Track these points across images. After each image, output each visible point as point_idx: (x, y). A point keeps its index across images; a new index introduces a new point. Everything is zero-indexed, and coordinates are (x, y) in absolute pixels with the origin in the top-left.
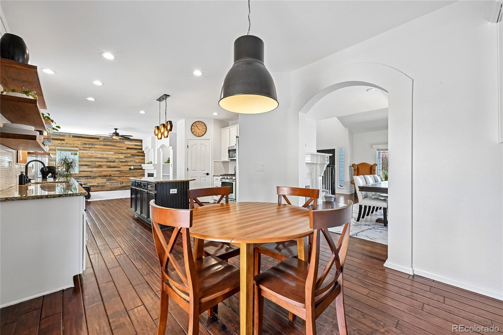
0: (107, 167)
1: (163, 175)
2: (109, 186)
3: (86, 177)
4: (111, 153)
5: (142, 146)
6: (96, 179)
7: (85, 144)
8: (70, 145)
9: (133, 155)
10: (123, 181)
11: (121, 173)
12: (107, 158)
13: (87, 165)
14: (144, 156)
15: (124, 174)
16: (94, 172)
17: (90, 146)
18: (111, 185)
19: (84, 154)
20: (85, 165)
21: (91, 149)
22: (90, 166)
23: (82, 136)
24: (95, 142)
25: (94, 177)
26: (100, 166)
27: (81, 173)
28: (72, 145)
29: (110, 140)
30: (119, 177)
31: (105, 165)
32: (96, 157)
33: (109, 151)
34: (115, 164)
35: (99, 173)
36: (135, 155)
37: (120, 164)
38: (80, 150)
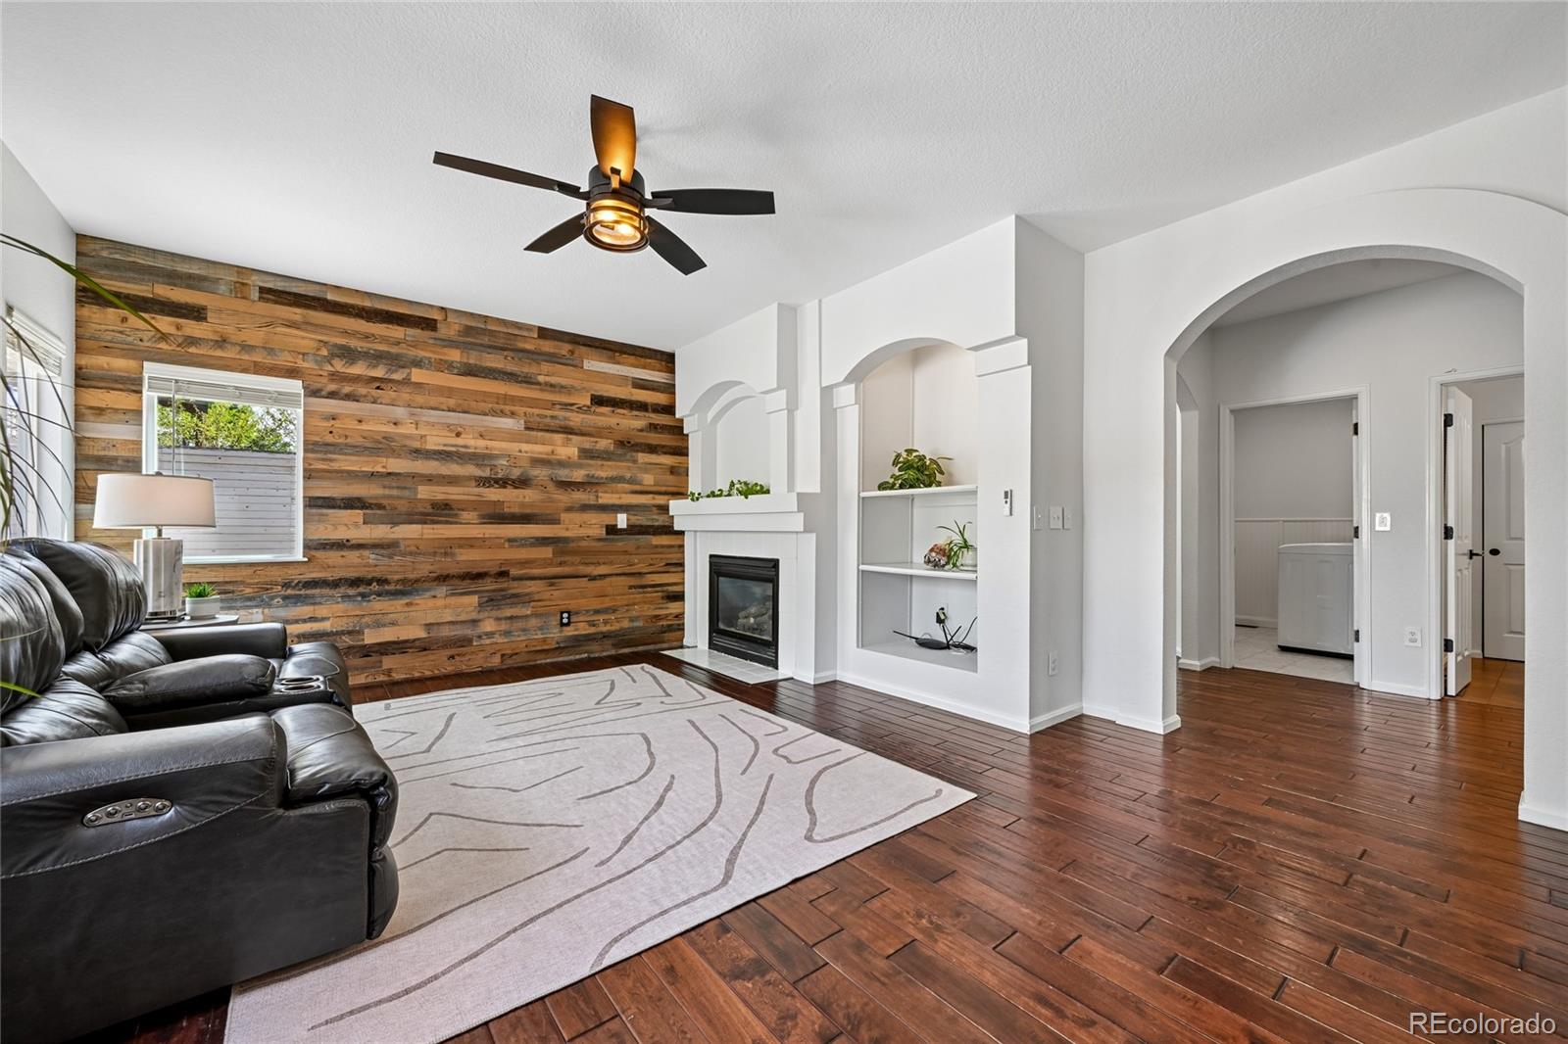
0: (482, 517)
1: (863, 575)
2: (498, 639)
3: (355, 582)
4: (507, 423)
5: (670, 389)
6: (417, 599)
7: (349, 355)
8: (245, 357)
9: (627, 445)
10: (572, 605)
11: (563, 553)
12: (484, 457)
13: (359, 499)
14: (682, 452)
15: (577, 559)
16: (402, 548)
17: (379, 373)
18: (507, 633)
19: (337, 424)
20: (350, 503)
21: (389, 394)
22: (381, 507)
23: (330, 297)
24: (414, 345)
25: (403, 581)
26: (442, 511)
27: (319, 554)
28: (258, 357)
29: (500, 342)
30: (552, 580)
31: (474, 505)
32: (417, 451)
33: (494, 413)
34: (528, 496)
35: (435, 554)
36: (637, 445)
37: (553, 501)
38: (312, 392)
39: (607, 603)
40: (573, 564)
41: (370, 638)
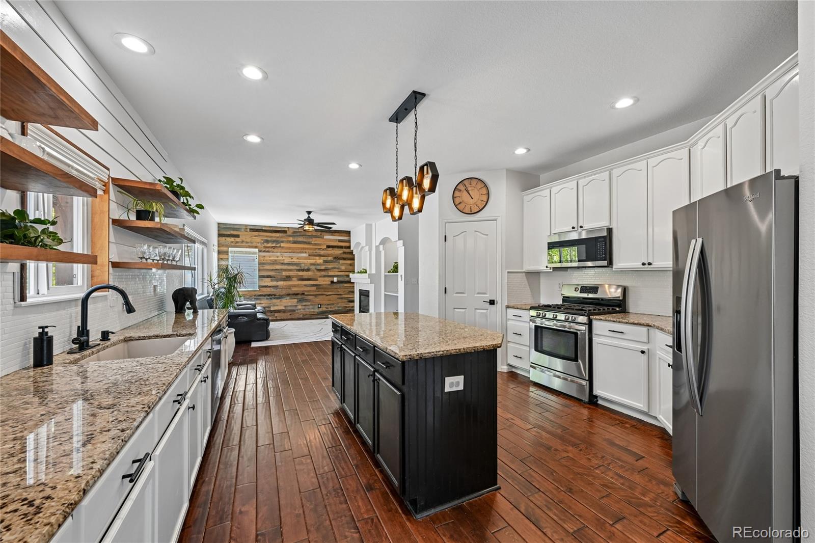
0: (298, 279)
1: (386, 295)
2: (302, 311)
3: (269, 295)
4: (304, 255)
5: (349, 241)
6: (282, 300)
7: (267, 241)
8: (247, 245)
9: (337, 258)
10: (321, 303)
11: (319, 288)
12: (298, 264)
13: (270, 276)
14: (353, 259)
15: (323, 290)
16: (279, 287)
17: (274, 245)
18: (304, 309)
19: (265, 258)
20: (268, 277)
21: (276, 250)
22: (275, 277)
23: (264, 229)
24: (282, 237)
25: (279, 295)
26: (288, 278)
27: (262, 289)
28: (249, 244)
29: (302, 234)
30: (316, 295)
31: (296, 276)
32: (282, 263)
33: (301, 253)
34: (310, 273)
35: (286, 289)
36: (340, 258)
37: (316, 275)
38: (260, 251)
39: (331, 302)
40: (322, 291)
41: (272, 309)
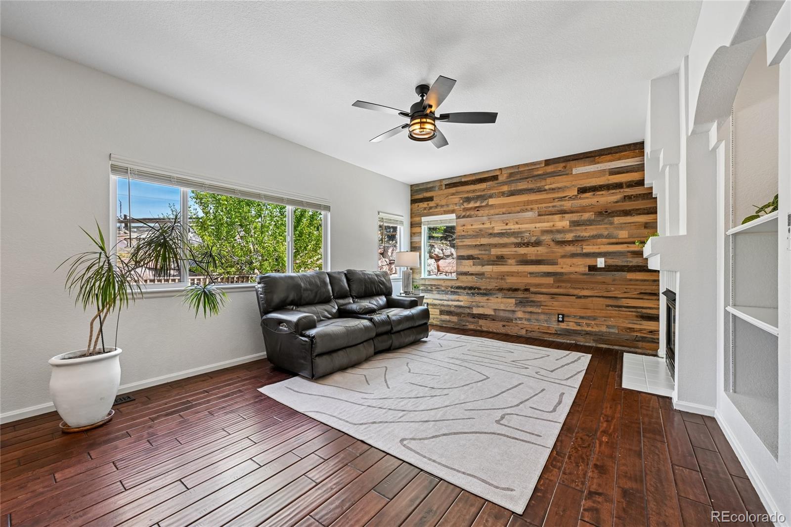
0: (517, 262)
3: (471, 288)
4: (529, 214)
5: (641, 167)
6: (491, 298)
7: (468, 200)
8: (442, 209)
9: (605, 214)
10: (565, 311)
11: (559, 281)
12: (518, 233)
13: (472, 256)
15: (569, 285)
16: (486, 275)
17: (478, 204)
18: (529, 320)
19: (465, 227)
20: (470, 257)
21: (480, 213)
22: (478, 258)
23: (463, 180)
24: (490, 189)
25: (486, 289)
26: (500, 260)
27: (460, 277)
28: (445, 209)
29: (526, 175)
30: (553, 295)
31: (514, 256)
32: (491, 234)
33: (522, 211)
34: (541, 250)
35: (497, 278)
36: (613, 212)
37: (553, 252)
38: (458, 217)
39: (589, 313)
40: (566, 288)
41: (475, 311)
